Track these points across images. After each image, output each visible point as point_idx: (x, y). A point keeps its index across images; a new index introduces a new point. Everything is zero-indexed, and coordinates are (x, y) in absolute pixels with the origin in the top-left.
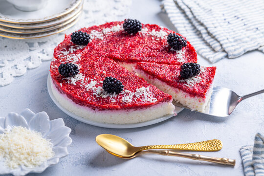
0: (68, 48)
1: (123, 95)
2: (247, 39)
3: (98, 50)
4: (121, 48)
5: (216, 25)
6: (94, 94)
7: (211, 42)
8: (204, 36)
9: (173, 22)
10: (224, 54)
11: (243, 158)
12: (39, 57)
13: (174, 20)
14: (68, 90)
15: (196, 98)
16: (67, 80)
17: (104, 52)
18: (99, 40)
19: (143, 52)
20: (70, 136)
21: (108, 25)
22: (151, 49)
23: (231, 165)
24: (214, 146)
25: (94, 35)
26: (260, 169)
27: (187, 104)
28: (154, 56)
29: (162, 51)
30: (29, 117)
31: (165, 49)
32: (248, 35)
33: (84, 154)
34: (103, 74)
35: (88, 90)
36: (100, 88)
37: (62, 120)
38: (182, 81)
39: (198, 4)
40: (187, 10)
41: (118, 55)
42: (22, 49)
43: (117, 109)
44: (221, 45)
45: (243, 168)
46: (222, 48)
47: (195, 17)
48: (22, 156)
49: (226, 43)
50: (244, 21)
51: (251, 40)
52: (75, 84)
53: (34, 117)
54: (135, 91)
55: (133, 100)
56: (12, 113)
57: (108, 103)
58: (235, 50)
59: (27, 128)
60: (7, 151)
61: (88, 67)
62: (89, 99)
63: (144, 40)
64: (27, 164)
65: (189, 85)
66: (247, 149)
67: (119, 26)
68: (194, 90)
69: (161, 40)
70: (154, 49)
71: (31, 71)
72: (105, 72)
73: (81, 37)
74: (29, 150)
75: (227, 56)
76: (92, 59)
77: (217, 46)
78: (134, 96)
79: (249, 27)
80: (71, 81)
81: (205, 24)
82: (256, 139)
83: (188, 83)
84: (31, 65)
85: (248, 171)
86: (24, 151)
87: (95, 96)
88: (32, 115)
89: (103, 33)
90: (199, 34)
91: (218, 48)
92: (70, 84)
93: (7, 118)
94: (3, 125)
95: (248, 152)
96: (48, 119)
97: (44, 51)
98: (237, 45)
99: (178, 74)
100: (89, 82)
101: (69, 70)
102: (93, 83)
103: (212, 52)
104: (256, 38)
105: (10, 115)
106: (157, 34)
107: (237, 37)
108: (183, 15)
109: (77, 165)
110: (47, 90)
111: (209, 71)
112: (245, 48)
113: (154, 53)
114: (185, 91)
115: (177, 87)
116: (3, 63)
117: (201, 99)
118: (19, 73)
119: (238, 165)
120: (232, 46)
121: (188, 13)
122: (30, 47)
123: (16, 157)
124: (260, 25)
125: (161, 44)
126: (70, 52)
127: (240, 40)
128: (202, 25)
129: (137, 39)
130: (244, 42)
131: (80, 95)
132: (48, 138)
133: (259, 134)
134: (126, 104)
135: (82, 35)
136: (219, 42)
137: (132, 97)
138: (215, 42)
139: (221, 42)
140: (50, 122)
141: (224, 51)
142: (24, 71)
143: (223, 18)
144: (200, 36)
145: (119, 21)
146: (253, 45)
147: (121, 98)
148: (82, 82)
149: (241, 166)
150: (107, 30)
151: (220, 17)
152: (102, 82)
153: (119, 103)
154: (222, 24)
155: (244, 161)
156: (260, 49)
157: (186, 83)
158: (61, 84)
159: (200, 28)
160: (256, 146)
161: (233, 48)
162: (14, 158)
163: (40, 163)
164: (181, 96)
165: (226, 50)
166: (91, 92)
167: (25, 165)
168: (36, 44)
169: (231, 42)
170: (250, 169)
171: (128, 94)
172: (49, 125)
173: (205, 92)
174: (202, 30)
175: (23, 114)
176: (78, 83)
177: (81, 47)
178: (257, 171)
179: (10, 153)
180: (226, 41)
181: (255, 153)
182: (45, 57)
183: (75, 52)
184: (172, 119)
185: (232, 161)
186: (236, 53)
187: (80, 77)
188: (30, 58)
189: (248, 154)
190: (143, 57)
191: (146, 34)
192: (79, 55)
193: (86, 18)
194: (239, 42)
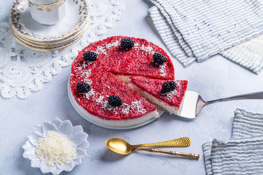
0: (82, 63)
1: (123, 107)
2: (211, 45)
3: (103, 65)
4: (119, 62)
5: (189, 32)
6: (103, 107)
7: (185, 47)
8: (180, 41)
9: (157, 29)
10: (195, 59)
11: (205, 153)
12: (60, 64)
13: (158, 27)
14: (84, 104)
15: (173, 107)
16: (83, 95)
17: (108, 67)
18: (103, 55)
19: (135, 66)
20: (87, 140)
21: (110, 40)
22: (142, 63)
23: (197, 158)
24: (185, 143)
25: (100, 50)
26: (215, 162)
27: (167, 109)
28: (143, 70)
29: (149, 65)
30: (58, 124)
31: (152, 63)
32: (212, 41)
33: (97, 151)
34: (108, 89)
35: (98, 104)
36: (106, 102)
37: (81, 126)
38: (164, 94)
39: (176, 10)
40: (167, 17)
41: (118, 70)
42: (46, 56)
43: (119, 119)
44: (192, 52)
45: (205, 161)
46: (193, 53)
47: (173, 23)
48: (56, 157)
49: (196, 50)
50: (210, 26)
51: (214, 46)
52: (89, 99)
53: (61, 124)
54: (131, 104)
55: (130, 112)
56: (46, 121)
57: (113, 115)
58: (202, 56)
59: (57, 132)
60: (45, 153)
61: (97, 83)
62: (99, 112)
63: (136, 55)
64: (59, 162)
65: (168, 97)
66: (207, 146)
67: (117, 42)
68: (172, 101)
69: (148, 55)
70: (144, 64)
71: (55, 77)
72: (109, 87)
73: (91, 57)
74: (61, 152)
75: (196, 61)
76: (99, 74)
77: (189, 52)
78: (130, 109)
79: (213, 33)
80: (85, 96)
81: (181, 31)
82: (213, 142)
83: (168, 96)
84: (55, 72)
85: (207, 164)
86: (57, 153)
87: (103, 109)
88: (60, 123)
89: (106, 48)
90: (176, 39)
91: (190, 54)
92: (85, 99)
93: (43, 125)
94: (40, 130)
95: (208, 147)
96: (72, 126)
97: (63, 58)
98: (204, 51)
99: (161, 88)
100: (99, 96)
101: (84, 89)
102: (102, 97)
103: (186, 57)
104: (218, 44)
105: (45, 123)
106: (145, 50)
107: (204, 43)
108: (164, 21)
109: (93, 160)
110: (67, 94)
111: (183, 84)
112: (209, 53)
113: (144, 68)
114: (165, 101)
115: (160, 99)
116: (34, 70)
117: (177, 108)
118: (46, 80)
119: (201, 158)
120: (200, 52)
121: (169, 20)
122: (52, 54)
123: (52, 158)
124: (222, 31)
125: (148, 58)
126: (83, 67)
127: (206, 46)
128: (178, 31)
129: (131, 54)
130: (208, 49)
131: (93, 108)
132: (72, 140)
133: (215, 140)
134: (125, 115)
135: (92, 55)
136: (190, 48)
137: (128, 109)
138: (188, 48)
139: (193, 49)
140: (73, 128)
141: (194, 56)
142: (50, 78)
143: (194, 24)
144: (177, 40)
145: (117, 36)
146: (216, 51)
147: (121, 110)
148: (93, 97)
149: (203, 158)
150: (109, 46)
151: (192, 23)
152: (107, 96)
153: (121, 115)
154: (193, 30)
155: (205, 155)
156: (221, 53)
157: (166, 95)
158: (79, 99)
159: (178, 35)
160: (213, 147)
161: (200, 54)
162: (51, 159)
163: (69, 162)
164: (162, 104)
165: (196, 56)
166: (100, 106)
167: (59, 164)
168: (57, 52)
169: (199, 49)
170: (209, 162)
171: (126, 107)
172: (73, 130)
173: (180, 104)
174: (179, 36)
175: (53, 122)
176: (91, 97)
177: (91, 63)
178: (214, 164)
179: (48, 155)
180: (196, 48)
181: (212, 151)
182: (64, 64)
183: (87, 68)
184: (157, 120)
185: (197, 155)
186: (203, 58)
187: (92, 92)
188: (53, 65)
189: (208, 150)
190: (136, 71)
191: (137, 49)
192: (90, 70)
193: (92, 24)
194: (205, 48)
